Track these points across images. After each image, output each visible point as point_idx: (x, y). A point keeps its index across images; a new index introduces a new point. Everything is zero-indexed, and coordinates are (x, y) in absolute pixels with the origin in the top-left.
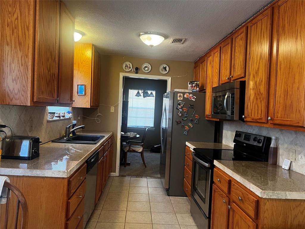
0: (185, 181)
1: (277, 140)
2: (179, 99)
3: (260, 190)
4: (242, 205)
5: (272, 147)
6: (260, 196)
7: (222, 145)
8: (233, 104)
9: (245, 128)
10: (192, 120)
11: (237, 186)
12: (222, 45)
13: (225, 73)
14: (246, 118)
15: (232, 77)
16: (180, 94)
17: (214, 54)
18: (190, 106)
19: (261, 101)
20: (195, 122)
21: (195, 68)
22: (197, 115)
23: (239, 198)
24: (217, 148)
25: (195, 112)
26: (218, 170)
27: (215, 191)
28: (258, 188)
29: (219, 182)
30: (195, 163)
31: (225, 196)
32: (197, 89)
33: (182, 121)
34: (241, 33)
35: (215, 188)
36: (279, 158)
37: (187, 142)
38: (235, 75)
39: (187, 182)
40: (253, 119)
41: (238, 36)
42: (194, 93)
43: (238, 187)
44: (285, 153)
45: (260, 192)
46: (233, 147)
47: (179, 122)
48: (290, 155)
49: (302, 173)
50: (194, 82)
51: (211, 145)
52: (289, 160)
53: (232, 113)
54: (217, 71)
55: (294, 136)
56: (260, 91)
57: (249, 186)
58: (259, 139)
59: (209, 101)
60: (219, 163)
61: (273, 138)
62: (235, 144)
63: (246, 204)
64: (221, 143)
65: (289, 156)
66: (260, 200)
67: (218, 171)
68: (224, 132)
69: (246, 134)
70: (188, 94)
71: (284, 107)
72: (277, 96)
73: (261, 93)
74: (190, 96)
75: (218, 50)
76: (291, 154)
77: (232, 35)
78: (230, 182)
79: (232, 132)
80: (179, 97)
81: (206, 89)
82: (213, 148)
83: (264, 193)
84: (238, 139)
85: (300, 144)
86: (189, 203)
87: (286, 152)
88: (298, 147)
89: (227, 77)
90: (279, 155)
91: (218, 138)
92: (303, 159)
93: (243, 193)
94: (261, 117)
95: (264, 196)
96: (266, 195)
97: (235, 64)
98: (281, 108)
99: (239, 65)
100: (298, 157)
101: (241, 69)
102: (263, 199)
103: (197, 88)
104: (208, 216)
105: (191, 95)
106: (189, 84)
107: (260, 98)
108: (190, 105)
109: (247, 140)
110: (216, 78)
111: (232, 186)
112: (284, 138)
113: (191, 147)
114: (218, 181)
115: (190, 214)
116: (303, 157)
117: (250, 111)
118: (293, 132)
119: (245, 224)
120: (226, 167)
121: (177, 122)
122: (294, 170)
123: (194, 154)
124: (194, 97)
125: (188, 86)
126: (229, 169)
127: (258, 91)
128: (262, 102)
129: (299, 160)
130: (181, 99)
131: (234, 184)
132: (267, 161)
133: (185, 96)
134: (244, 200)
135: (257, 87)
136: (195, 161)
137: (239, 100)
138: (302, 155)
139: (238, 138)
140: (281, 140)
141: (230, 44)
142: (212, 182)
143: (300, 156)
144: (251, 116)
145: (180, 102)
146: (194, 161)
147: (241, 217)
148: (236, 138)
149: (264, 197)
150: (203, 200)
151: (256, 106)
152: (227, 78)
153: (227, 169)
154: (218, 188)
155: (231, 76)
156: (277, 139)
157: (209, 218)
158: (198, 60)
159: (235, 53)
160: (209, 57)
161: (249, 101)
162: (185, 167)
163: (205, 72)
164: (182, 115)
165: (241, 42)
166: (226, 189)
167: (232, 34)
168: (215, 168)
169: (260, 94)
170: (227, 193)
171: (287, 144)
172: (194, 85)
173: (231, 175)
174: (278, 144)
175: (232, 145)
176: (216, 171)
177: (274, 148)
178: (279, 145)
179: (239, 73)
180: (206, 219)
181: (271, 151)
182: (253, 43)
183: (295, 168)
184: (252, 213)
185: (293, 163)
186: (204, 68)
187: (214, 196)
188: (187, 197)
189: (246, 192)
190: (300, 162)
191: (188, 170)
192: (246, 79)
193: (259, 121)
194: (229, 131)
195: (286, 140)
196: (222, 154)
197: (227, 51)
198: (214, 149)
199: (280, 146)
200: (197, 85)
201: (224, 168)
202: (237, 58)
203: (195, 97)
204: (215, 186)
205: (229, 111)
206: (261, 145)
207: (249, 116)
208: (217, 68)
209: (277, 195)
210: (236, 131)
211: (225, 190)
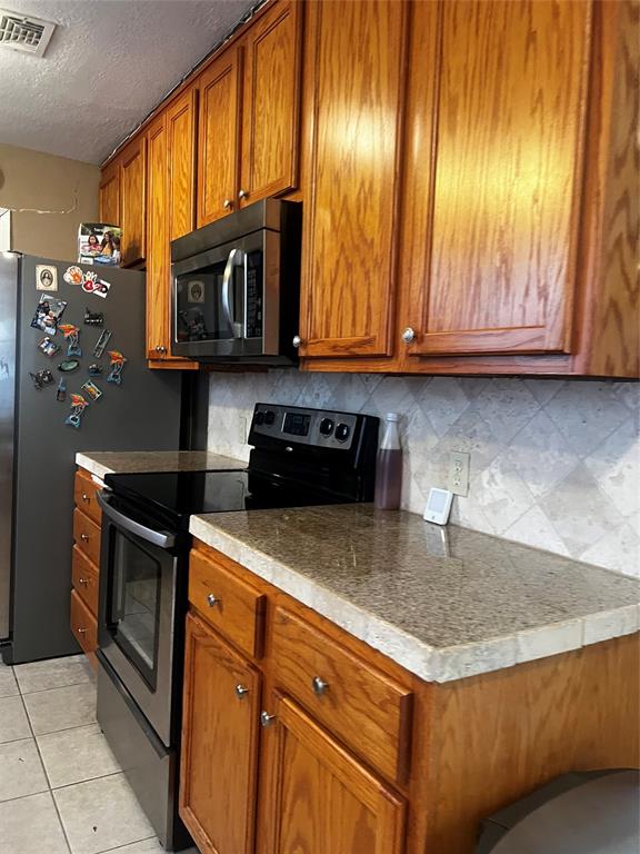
0: (76, 600)
1: (401, 426)
2: (40, 286)
3: (423, 646)
4: (326, 712)
5: (386, 450)
6: (425, 675)
7: (205, 457)
8: (256, 291)
9: (284, 393)
10: (97, 371)
11: (301, 624)
12: (202, 85)
13: (215, 185)
14: (307, 344)
15: (247, 195)
16: (46, 267)
17: (174, 120)
18: (87, 316)
19: (367, 274)
20: (111, 378)
21: (103, 186)
22: (117, 354)
23: (315, 684)
24: (190, 469)
25: (106, 340)
26: (207, 556)
27: (194, 641)
28: (409, 637)
29: (215, 607)
30: (112, 532)
31: (239, 664)
32: (112, 253)
33: (56, 373)
34: (280, 19)
35: (197, 631)
36: (409, 487)
37: (78, 455)
38: (256, 188)
39: (82, 604)
40: (334, 348)
41: (267, 32)
42: (101, 270)
43: (304, 631)
44: (430, 466)
45: (423, 657)
46: (248, 460)
47: (46, 379)
48: (447, 472)
49: (493, 534)
50: (101, 226)
51: (168, 460)
52: (446, 489)
53: (255, 328)
54: (187, 184)
55: (465, 404)
56: (362, 235)
57: (361, 625)
58: (342, 427)
59: (160, 300)
60: (210, 526)
61: (390, 416)
62: (252, 450)
63: (349, 709)
64: (204, 448)
65: (447, 477)
66: (421, 691)
67: (210, 562)
68: (214, 412)
69: (291, 411)
70: (77, 270)
71: (469, 280)
72: (437, 241)
73: (369, 241)
74: (88, 278)
75: (190, 102)
76: (453, 469)
77: (243, 37)
78: (265, 606)
79: (241, 411)
80: (43, 278)
81: (145, 260)
82: (177, 470)
83: (444, 659)
84: (264, 430)
85: (485, 433)
86: (91, 677)
87: (432, 462)
88: (480, 443)
89: (227, 196)
90: (409, 478)
91: (192, 431)
92: (496, 484)
93: (331, 662)
94: (366, 334)
95: (442, 673)
96: (451, 665)
97: (258, 145)
98: (457, 285)
99: (274, 147)
100: (480, 479)
101: (281, 161)
102: (436, 687)
103: (113, 250)
104: (168, 745)
105: (90, 276)
106: (82, 234)
107: (363, 263)
108: (88, 312)
109: (298, 431)
110: (184, 209)
111: (275, 626)
112: (427, 417)
113: (95, 469)
114: (212, 605)
115: (96, 728)
116: (498, 477)
117: (319, 317)
118: (460, 392)
119: (343, 795)
120: (244, 544)
121: (37, 378)
122: (464, 524)
123: (107, 496)
124: (102, 282)
125: (76, 242)
126: (258, 549)
127: (356, 233)
128: (374, 278)
129: (483, 488)
130: (49, 289)
131: (286, 614)
132: (370, 498)
133: (68, 277)
134: (339, 691)
135: (348, 220)
136: (112, 526)
137: (278, 276)
138: (494, 471)
139: (265, 425)
140: (415, 423)
141: (234, 72)
142: (183, 606)
143: (485, 476)
144: (327, 336)
145: (46, 301)
146: (110, 523)
147: (318, 760)
148: (258, 429)
149: (441, 680)
150: (149, 679)
151: (347, 295)
152: (227, 203)
153: (249, 549)
154: (209, 632)
155: (241, 193)
156: (401, 422)
157: (174, 750)
158: (115, 157)
159: (257, 102)
160: (153, 138)
161: (317, 278)
162: (75, 546)
163: (139, 197)
164: (58, 351)
165: (279, 53)
166: (245, 638)
167: (241, 30)
168: (196, 548)
169: (361, 246)
170: (252, 653)
171: (437, 435)
172: (100, 238)
173: (267, 577)
174: (403, 441)
175: (242, 454)
176: (200, 560)
177: (393, 451)
178: (406, 442)
179: (273, 178)
180: (161, 757)
181: (383, 461)
182: (328, 52)
183: (468, 517)
184: (385, 756)
185: (461, 500)
186: (135, 181)
187: (193, 663)
188: (83, 653)
189: (346, 654)
190: (486, 496)
191: (85, 557)
192: (304, 197)
193: (357, 351)
194: (229, 407)
195: (433, 422)
196: (207, 487)
197: (224, 100)
198: (181, 474)
199: (411, 445)
200: (113, 241)
201: (236, 549)
202: (263, 122)
203: (108, 285)
204: (196, 620)
205: (242, 322)
206: (347, 445)
207: (315, 337)
208: (184, 174)
209: (489, 655)
210: (257, 405)
211: (240, 642)
